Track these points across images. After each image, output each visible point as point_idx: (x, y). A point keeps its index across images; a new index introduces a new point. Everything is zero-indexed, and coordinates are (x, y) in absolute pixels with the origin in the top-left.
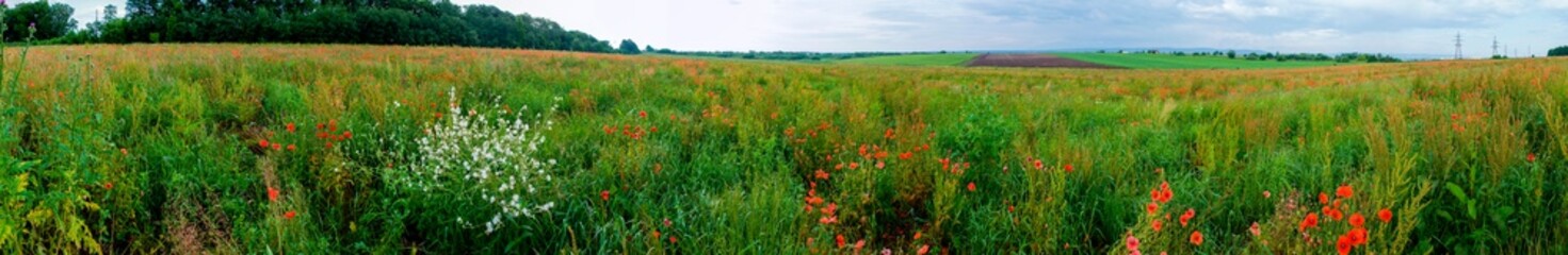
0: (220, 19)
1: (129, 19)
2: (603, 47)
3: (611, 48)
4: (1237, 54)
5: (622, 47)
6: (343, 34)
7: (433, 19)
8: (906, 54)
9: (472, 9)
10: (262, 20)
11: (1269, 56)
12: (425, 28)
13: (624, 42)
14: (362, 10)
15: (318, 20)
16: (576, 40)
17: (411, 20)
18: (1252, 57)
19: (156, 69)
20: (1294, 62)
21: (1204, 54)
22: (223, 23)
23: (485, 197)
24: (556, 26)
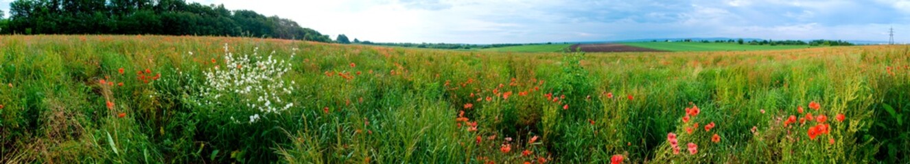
0: (71, 19)
1: (12, 19)
2: (324, 39)
3: (331, 40)
4: (744, 41)
5: (338, 39)
6: (152, 29)
7: (212, 19)
8: (526, 44)
9: (238, 13)
10: (98, 20)
11: (765, 42)
12: (207, 25)
13: (340, 36)
14: (164, 13)
15: (137, 20)
16: (307, 34)
17: (198, 19)
18: (754, 43)
19: (30, 46)
20: (781, 46)
21: (722, 41)
22: (73, 22)
23: (248, 105)
24: (295, 24)
